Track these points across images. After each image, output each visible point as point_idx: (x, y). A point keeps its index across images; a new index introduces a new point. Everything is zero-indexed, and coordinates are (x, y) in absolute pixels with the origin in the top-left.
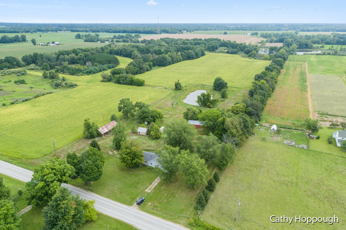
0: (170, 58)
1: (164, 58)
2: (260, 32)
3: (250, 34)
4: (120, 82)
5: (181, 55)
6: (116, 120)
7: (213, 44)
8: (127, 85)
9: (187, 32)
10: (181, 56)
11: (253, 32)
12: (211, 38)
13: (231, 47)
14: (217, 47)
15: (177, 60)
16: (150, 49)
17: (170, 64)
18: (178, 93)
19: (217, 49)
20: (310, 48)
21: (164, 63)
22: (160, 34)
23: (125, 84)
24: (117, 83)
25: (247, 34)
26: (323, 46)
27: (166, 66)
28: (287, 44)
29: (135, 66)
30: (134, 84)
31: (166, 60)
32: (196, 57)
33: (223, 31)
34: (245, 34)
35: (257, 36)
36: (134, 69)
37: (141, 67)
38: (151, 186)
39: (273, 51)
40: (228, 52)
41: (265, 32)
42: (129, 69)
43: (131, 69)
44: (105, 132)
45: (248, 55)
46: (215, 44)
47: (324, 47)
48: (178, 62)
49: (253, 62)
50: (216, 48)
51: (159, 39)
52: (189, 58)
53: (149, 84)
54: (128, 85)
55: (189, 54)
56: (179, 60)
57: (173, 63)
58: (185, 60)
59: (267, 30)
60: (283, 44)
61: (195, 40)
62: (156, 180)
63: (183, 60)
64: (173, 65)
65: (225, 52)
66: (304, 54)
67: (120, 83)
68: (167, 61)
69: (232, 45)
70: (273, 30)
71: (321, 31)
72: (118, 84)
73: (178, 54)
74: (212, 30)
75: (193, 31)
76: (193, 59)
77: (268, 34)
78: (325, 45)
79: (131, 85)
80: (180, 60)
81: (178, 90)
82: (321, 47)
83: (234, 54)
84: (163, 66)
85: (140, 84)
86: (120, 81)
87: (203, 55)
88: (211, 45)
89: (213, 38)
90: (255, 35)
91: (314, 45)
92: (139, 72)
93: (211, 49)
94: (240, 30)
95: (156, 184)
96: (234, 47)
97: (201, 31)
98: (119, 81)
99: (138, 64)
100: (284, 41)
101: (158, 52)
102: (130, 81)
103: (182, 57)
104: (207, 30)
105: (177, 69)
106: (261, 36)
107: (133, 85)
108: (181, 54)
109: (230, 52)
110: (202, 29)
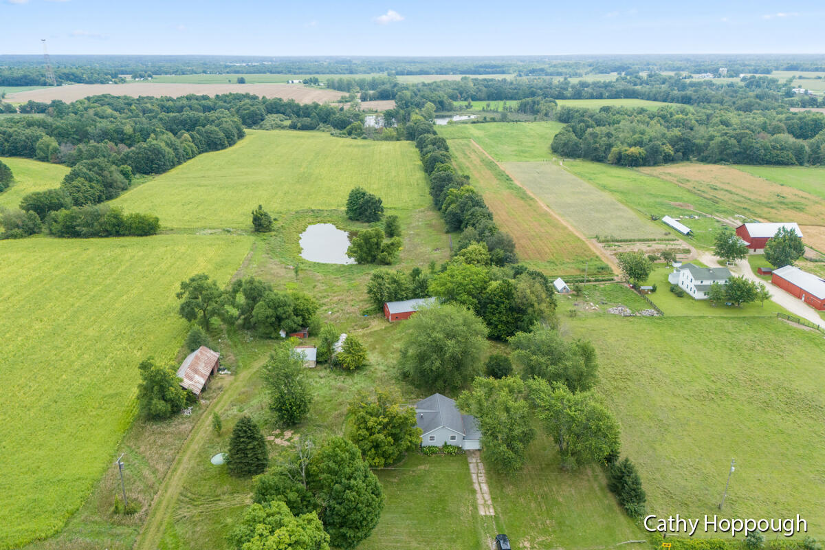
0: (171, 151)
1: (157, 152)
2: (322, 78)
3: (300, 82)
4: (76, 232)
5: (191, 140)
6: (206, 345)
7: (252, 109)
8: (101, 237)
9: (134, 77)
10: (193, 141)
11: (308, 77)
12: (231, 94)
13: (294, 113)
14: (262, 115)
15: (185, 153)
16: (88, 128)
17: (173, 166)
18: (272, 239)
19: (262, 120)
20: (449, 111)
21: (158, 165)
22: (58, 85)
23: (95, 234)
24: (64, 237)
25: (292, 82)
26: (469, 104)
27: (164, 171)
28: (404, 102)
29: (90, 180)
30: (127, 232)
31: (164, 157)
32: (229, 142)
33: (235, 77)
34: (288, 82)
35: (319, 85)
36: (92, 187)
37: (109, 181)
38: (479, 496)
39: (393, 120)
40: (293, 127)
41: (336, 77)
42: (79, 191)
43: (83, 188)
44: (201, 387)
45: (345, 131)
46: (257, 108)
47: (472, 106)
48: (190, 158)
49: (369, 146)
50: (260, 117)
51: (82, 97)
52: (213, 145)
53: (169, 225)
54: (107, 236)
55: (212, 136)
56: (190, 152)
57: (180, 163)
58: (203, 152)
59: (328, 73)
60: (397, 103)
61: (190, 100)
62: (474, 476)
63: (200, 153)
64: (180, 167)
65: (286, 127)
66: (450, 123)
67: (75, 234)
68: (166, 157)
69: (295, 110)
70: (341, 73)
71: (432, 74)
72: (69, 237)
73: (183, 137)
74: (196, 73)
75: (150, 76)
76: (222, 149)
77: (345, 82)
78: (473, 103)
79: (118, 234)
80: (193, 151)
81: (265, 232)
82: (467, 107)
83: (311, 131)
84: (156, 173)
85: (145, 228)
86: (78, 228)
87: (241, 135)
88: (245, 110)
89: (237, 94)
90: (312, 85)
91: (456, 104)
92: (104, 197)
93: (249, 121)
94: (265, 73)
95: (485, 487)
96: (301, 112)
97: (169, 76)
98: (74, 228)
99: (97, 174)
100: (397, 96)
101: (115, 135)
102: (114, 225)
103: (196, 145)
104: (183, 74)
105: (203, 177)
106: (328, 87)
107: (123, 235)
108: (192, 137)
109: (299, 125)
110: (171, 71)
